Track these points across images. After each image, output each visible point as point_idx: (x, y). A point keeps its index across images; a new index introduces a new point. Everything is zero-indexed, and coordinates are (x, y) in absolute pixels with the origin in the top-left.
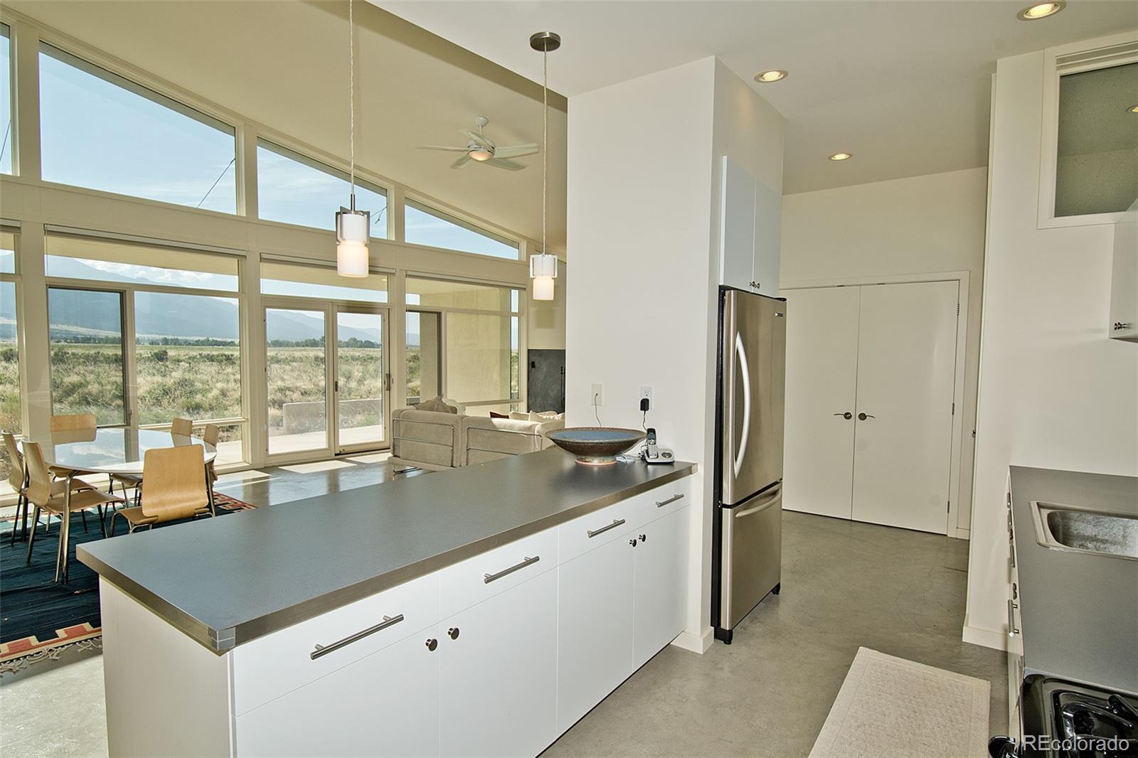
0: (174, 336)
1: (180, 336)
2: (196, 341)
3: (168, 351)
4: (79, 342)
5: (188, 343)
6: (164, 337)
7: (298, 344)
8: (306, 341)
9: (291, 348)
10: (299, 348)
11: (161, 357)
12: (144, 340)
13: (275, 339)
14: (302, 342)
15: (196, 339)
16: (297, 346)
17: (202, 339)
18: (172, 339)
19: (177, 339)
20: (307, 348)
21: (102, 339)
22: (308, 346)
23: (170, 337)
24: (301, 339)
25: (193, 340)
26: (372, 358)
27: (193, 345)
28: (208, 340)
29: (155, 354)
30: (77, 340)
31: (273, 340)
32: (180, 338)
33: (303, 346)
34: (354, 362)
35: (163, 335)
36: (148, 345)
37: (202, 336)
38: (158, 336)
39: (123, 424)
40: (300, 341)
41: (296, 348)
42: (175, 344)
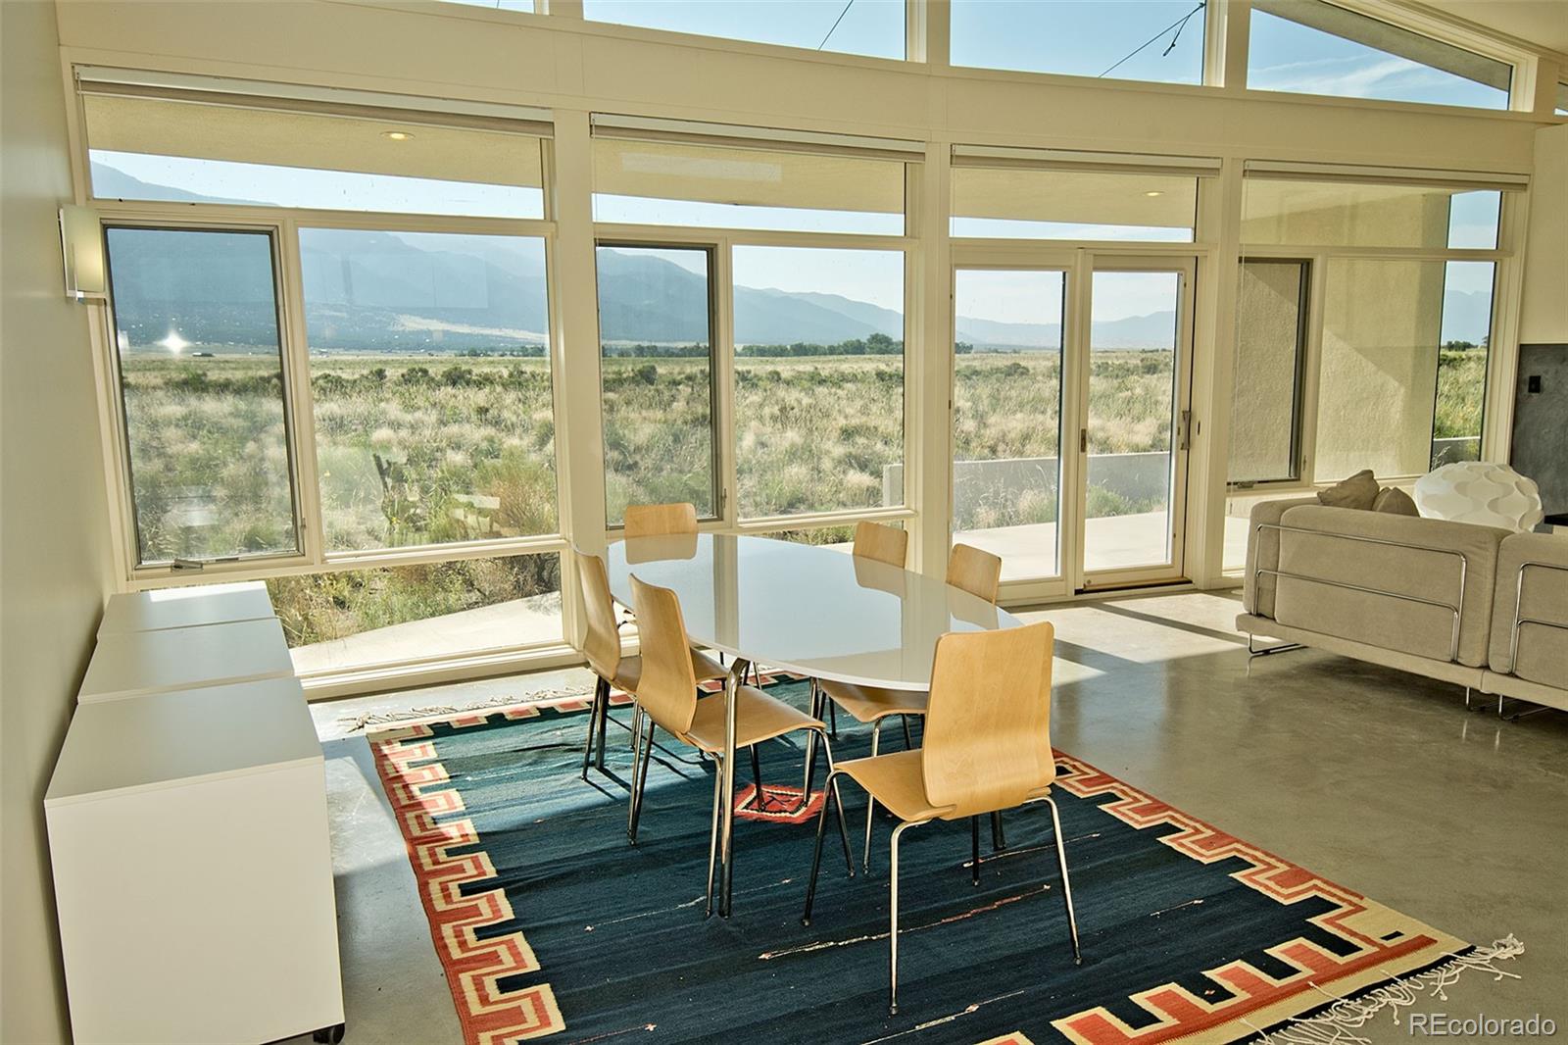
0: (651, 341)
1: (659, 341)
2: (682, 349)
3: (656, 366)
5: (669, 353)
6: (636, 343)
7: (832, 351)
8: (845, 345)
9: (823, 358)
10: (835, 357)
11: (647, 376)
13: (797, 343)
14: (839, 346)
15: (681, 345)
16: (831, 353)
17: (691, 344)
18: (648, 347)
19: (655, 347)
20: (849, 356)
22: (848, 353)
23: (645, 344)
24: (838, 340)
25: (676, 348)
27: (678, 356)
29: (639, 371)
31: (794, 343)
32: (658, 344)
33: (841, 354)
35: (636, 340)
36: (617, 358)
37: (690, 340)
38: (628, 342)
39: (710, 516)
40: (836, 345)
41: (831, 357)
42: (655, 355)
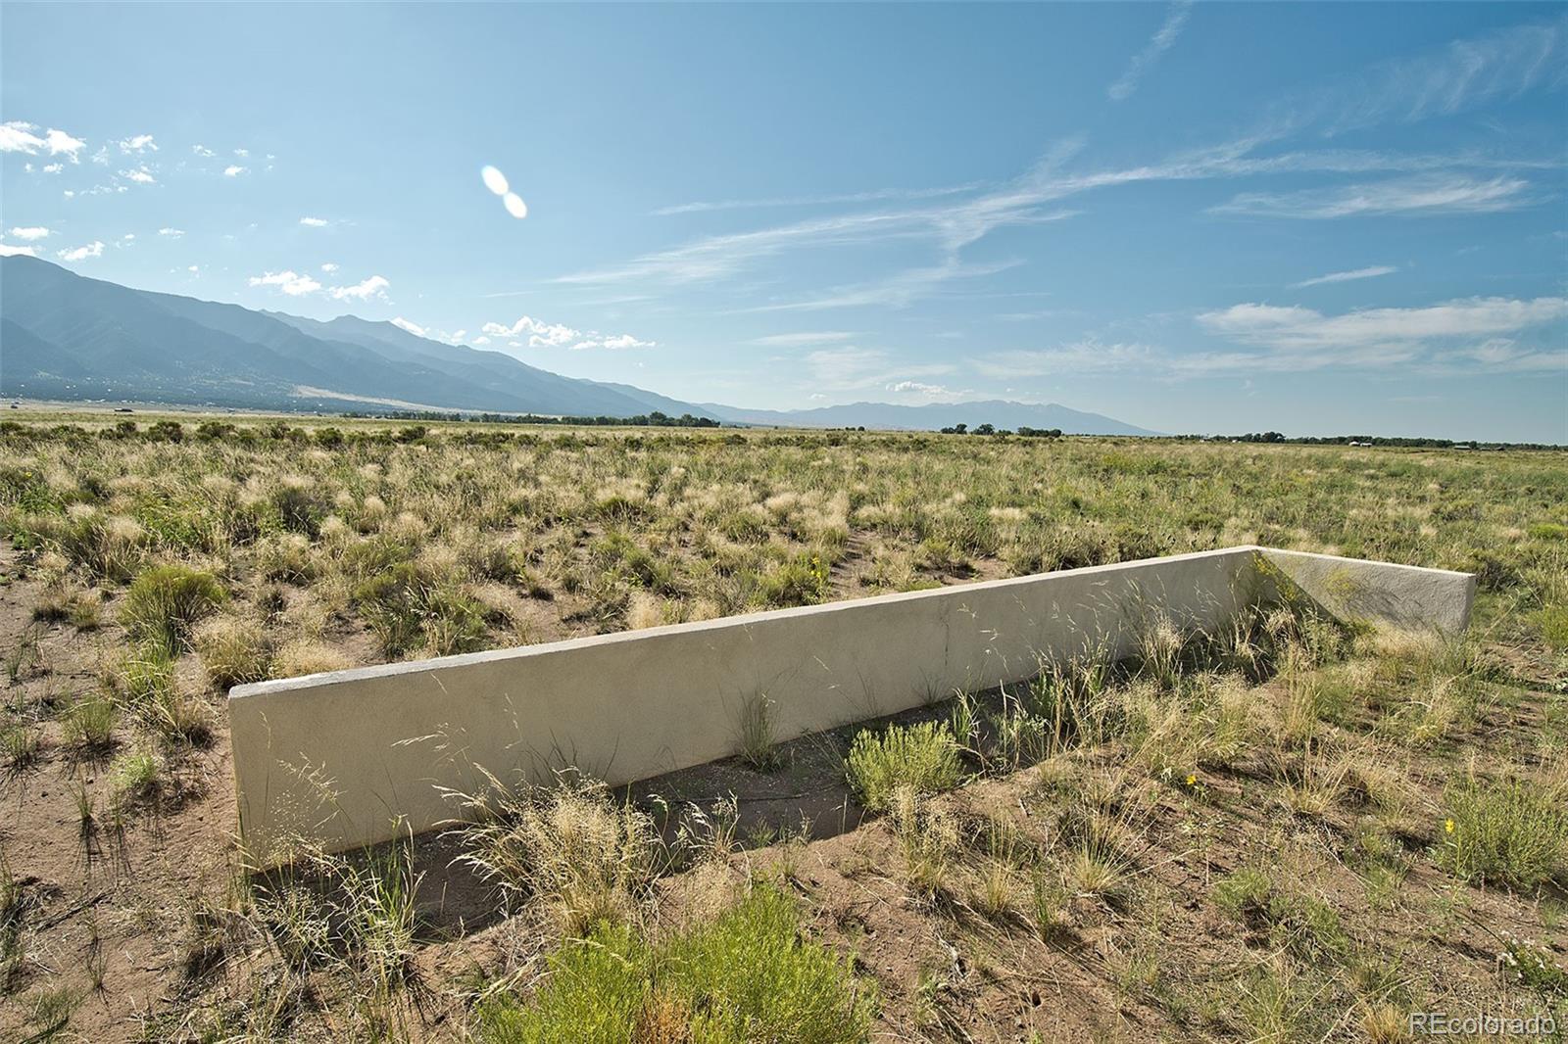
4: (398, 418)
5: (509, 420)
6: (484, 412)
7: (625, 422)
8: (634, 419)
12: (465, 416)
14: (630, 420)
15: (518, 415)
16: (624, 424)
17: (524, 415)
19: (498, 416)
21: (422, 415)
22: (636, 424)
23: (490, 413)
24: (629, 416)
25: (514, 417)
26: (704, 441)
27: (514, 422)
28: (530, 417)
30: (396, 416)
32: (501, 414)
34: (678, 448)
35: (485, 410)
42: (495, 421)
